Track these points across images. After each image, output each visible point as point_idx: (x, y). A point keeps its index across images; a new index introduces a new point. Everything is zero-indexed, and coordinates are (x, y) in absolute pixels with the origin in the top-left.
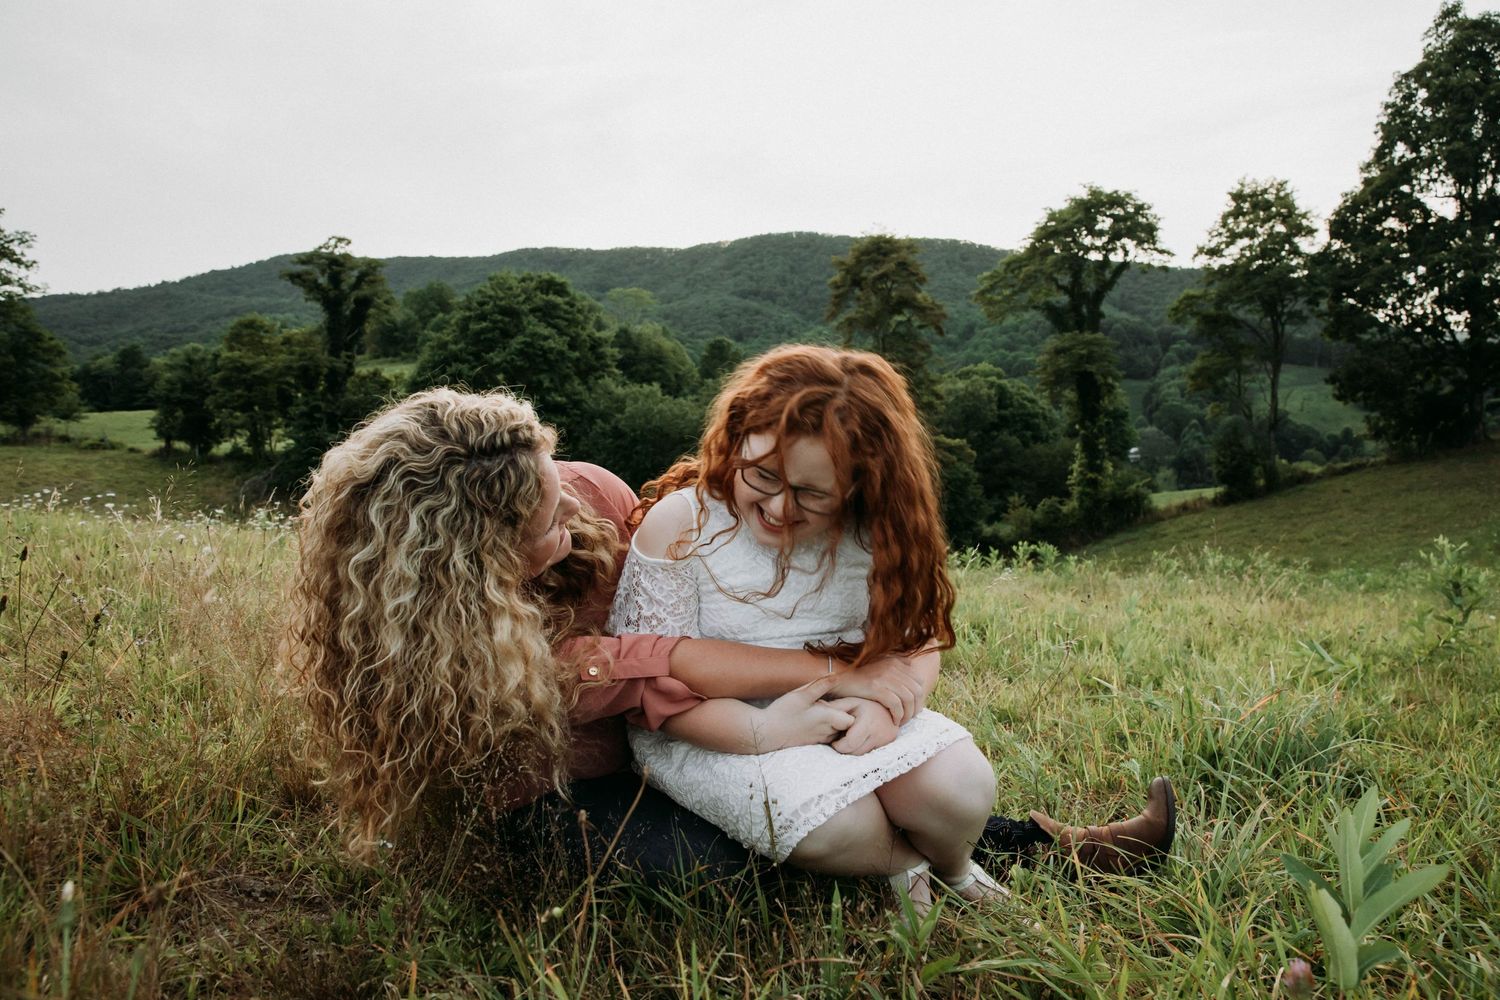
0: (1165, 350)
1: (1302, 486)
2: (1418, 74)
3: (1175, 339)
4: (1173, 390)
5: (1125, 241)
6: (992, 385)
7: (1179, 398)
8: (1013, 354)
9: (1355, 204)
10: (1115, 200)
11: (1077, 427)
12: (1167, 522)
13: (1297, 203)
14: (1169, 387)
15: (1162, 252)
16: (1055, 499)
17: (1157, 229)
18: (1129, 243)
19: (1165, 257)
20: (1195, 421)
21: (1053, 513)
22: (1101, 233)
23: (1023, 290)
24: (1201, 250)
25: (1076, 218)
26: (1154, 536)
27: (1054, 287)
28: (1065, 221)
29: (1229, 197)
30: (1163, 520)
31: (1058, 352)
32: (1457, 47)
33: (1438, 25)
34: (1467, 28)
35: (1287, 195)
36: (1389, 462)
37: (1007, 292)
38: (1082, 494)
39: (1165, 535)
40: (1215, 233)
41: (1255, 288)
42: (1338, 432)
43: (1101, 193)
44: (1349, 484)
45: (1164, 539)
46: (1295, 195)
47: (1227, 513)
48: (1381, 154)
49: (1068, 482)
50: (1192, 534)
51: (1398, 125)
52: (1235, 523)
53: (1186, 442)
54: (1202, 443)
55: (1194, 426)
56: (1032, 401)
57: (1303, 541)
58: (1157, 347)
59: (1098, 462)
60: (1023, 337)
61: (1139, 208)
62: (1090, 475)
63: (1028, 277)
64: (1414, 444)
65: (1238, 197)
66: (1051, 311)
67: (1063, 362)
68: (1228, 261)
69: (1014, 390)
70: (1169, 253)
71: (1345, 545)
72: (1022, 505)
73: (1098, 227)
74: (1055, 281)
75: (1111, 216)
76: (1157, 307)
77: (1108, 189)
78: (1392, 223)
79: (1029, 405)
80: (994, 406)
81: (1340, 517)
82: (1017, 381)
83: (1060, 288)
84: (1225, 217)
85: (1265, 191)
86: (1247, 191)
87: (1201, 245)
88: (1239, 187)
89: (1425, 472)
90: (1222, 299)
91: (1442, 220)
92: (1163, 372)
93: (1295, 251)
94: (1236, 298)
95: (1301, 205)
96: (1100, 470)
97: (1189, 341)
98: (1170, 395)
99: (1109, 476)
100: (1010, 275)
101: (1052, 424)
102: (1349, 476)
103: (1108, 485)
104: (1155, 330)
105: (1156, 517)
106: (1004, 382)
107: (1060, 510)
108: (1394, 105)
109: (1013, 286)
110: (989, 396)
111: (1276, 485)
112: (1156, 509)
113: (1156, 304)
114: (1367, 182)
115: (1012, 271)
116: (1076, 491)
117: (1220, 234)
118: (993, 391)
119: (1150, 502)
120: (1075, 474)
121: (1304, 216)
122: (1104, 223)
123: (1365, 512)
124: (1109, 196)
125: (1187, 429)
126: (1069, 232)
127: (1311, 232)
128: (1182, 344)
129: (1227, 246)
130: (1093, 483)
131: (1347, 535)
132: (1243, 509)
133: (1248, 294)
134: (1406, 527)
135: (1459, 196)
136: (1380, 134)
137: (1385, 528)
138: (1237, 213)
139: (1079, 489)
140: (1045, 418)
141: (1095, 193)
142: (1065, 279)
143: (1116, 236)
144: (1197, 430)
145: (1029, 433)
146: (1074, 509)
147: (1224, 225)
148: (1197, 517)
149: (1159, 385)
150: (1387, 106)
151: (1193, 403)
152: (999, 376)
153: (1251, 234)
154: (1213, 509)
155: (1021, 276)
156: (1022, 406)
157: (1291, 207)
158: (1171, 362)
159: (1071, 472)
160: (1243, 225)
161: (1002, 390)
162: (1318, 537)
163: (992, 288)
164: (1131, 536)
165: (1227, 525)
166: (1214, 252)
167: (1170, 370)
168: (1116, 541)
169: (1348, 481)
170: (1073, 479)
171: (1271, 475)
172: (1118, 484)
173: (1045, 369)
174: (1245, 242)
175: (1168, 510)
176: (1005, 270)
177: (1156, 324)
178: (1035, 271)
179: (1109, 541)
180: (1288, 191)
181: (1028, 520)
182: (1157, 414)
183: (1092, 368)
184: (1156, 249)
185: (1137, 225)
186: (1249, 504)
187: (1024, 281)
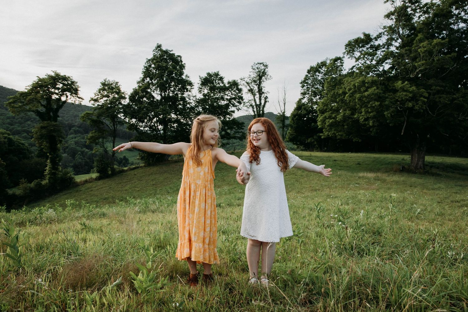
0: (70, 129)
1: (122, 174)
2: (152, 60)
3: (74, 126)
4: (72, 142)
5: (67, 92)
6: (5, 138)
7: (74, 145)
8: (12, 127)
9: (136, 92)
10: (65, 78)
11: (48, 154)
12: (81, 186)
13: (121, 89)
14: (71, 141)
15: (79, 98)
16: (39, 180)
17: (78, 90)
18: (68, 94)
19: (80, 100)
20: (80, 153)
21: (39, 185)
22: (58, 89)
23: (27, 104)
24: (92, 99)
25: (50, 82)
26: (77, 191)
27: (40, 105)
28: (46, 82)
29: (101, 84)
30: (79, 185)
31: (42, 128)
32: (161, 56)
33: (156, 49)
34: (163, 52)
35: (118, 86)
36: (145, 166)
37: (20, 104)
38: (50, 178)
39: (81, 191)
40: (97, 95)
41: (110, 113)
42: (122, 157)
43: (60, 75)
44: (136, 173)
45: (81, 192)
46: (120, 87)
47: (100, 182)
48: (143, 80)
49: (44, 174)
50: (90, 190)
51: (147, 73)
52: (104, 186)
53: (77, 159)
54: (82, 160)
55: (79, 154)
56: (23, 144)
57: (126, 190)
58: (67, 128)
59: (56, 166)
60: (17, 121)
61: (73, 83)
62: (53, 171)
63: (30, 100)
64: (151, 161)
65: (104, 84)
66: (38, 113)
67: (44, 131)
68: (100, 104)
69: (15, 140)
70: (82, 99)
71: (138, 191)
72: (25, 183)
73: (57, 86)
74: (40, 102)
75: (63, 84)
76: (67, 116)
77: (62, 74)
78: (145, 99)
79: (21, 145)
80: (7, 145)
81: (135, 182)
82: (17, 137)
83: (42, 105)
84: (100, 90)
85: (112, 84)
86: (106, 83)
87: (92, 97)
88: (104, 81)
89: (155, 169)
90: (99, 115)
91: (157, 100)
92: (69, 136)
93: (120, 103)
94: (104, 115)
95: (122, 90)
96: (57, 169)
97: (78, 127)
98: (71, 144)
99: (60, 171)
100: (21, 98)
101: (31, 152)
102: (135, 170)
103: (60, 175)
104: (66, 123)
105: (76, 185)
106: (11, 136)
107: (41, 184)
108: (146, 67)
109: (23, 102)
110: (4, 142)
111: (115, 174)
112: (77, 182)
113: (66, 114)
114: (139, 86)
115: (23, 97)
116: (47, 177)
117: (98, 95)
118: (6, 140)
119: (75, 180)
120: (47, 171)
121: (123, 93)
122: (60, 86)
123: (141, 181)
124: (62, 76)
125: (77, 155)
126: (46, 86)
127: (125, 98)
128: (76, 128)
129: (100, 99)
130: (54, 174)
131: (138, 188)
132: (105, 181)
133: (107, 114)
134: (153, 185)
135: (161, 95)
136: (143, 74)
137: (148, 185)
138: (104, 89)
139: (49, 176)
140: (28, 150)
141: (57, 75)
142: (44, 103)
143: (63, 90)
144: (81, 156)
145: (21, 156)
146: (47, 183)
147: (100, 92)
148: (91, 184)
149: (68, 140)
150: (145, 67)
151: (79, 147)
152: (9, 135)
153: (108, 96)
154: (96, 182)
155: (27, 99)
156: (19, 146)
157: (120, 90)
158: (72, 134)
159: (46, 170)
160: (106, 93)
161: (10, 140)
162: (130, 189)
163: (14, 102)
164: (69, 191)
165: (101, 186)
166: (96, 100)
167: (71, 136)
168: (64, 193)
169: (135, 172)
170: (47, 172)
171: (113, 170)
172: (63, 174)
173: (36, 133)
174: (105, 99)
175: (81, 182)
176: (20, 96)
177: (67, 121)
178: (33, 98)
179: (61, 194)
180: (118, 85)
181: (28, 188)
182: (67, 150)
183: (55, 134)
184: (78, 97)
185: (72, 88)
186: (107, 180)
187: (28, 101)
